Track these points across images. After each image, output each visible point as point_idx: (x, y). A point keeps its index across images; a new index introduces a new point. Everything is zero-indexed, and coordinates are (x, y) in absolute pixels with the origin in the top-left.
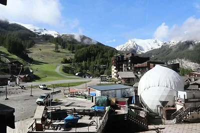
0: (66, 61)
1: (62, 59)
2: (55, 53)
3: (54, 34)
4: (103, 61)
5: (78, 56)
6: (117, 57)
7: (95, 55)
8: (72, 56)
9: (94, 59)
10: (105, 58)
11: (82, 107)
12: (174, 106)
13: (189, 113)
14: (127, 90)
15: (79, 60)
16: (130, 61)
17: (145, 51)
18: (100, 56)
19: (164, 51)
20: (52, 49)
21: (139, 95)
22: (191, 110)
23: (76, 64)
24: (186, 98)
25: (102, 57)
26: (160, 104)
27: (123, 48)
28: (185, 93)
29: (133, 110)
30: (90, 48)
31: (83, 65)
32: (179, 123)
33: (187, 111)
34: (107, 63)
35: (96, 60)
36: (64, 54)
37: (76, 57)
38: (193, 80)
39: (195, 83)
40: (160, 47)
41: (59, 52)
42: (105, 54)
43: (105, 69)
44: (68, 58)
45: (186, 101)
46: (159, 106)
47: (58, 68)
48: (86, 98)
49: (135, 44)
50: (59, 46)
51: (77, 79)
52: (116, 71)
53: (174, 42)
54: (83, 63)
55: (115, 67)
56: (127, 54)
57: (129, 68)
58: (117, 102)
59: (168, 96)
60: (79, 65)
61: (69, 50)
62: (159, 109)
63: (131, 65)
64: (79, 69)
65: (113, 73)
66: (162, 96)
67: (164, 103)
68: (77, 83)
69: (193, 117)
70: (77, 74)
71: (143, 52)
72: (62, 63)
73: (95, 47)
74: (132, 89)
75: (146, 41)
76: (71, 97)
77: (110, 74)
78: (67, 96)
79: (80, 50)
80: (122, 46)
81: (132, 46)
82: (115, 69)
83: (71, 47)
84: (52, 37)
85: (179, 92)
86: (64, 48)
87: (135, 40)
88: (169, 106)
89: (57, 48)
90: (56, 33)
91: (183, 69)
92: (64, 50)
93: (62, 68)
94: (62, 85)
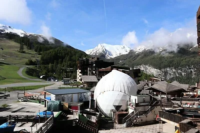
0: (31, 63)
1: (26, 60)
2: (19, 53)
3: (20, 33)
4: (70, 64)
5: (45, 58)
6: (82, 60)
7: (63, 58)
8: (38, 58)
9: (62, 61)
10: (73, 61)
11: (32, 112)
12: (127, 110)
13: (139, 117)
14: (85, 94)
15: (45, 62)
16: (94, 65)
17: (114, 56)
18: (68, 59)
19: (131, 57)
20: (16, 49)
21: (95, 99)
22: (141, 114)
23: (42, 66)
24: (137, 102)
25: (70, 60)
26: (114, 108)
27: (93, 52)
28: (136, 97)
29: (85, 115)
30: (58, 51)
31: (50, 68)
32: (129, 127)
33: (137, 115)
34: (74, 67)
35: (64, 63)
36: (30, 56)
37: (42, 58)
38: (150, 84)
39: (151, 88)
40: (128, 53)
41: (24, 52)
42: (73, 57)
43: (72, 72)
44: (34, 60)
45: (137, 105)
46: (112, 110)
47: (21, 70)
48: (40, 103)
49: (104, 48)
50: (25, 47)
51: (40, 82)
52: (81, 74)
53: (140, 49)
54: (50, 65)
55: (80, 71)
56: (93, 58)
57: (94, 72)
58: (70, 107)
59: (122, 100)
60: (45, 67)
61: (36, 51)
62: (112, 113)
63: (96, 69)
64: (44, 71)
65: (78, 76)
66: (116, 100)
67: (118, 107)
68: (37, 86)
69: (142, 120)
70: (41, 77)
71: (112, 57)
72: (27, 64)
73: (64, 50)
74: (89, 94)
75: (115, 47)
76: (24, 101)
77: (75, 77)
78: (20, 100)
79: (48, 52)
80: (92, 50)
81: (101, 51)
82: (80, 73)
83: (38, 48)
84: (18, 36)
85: (131, 96)
86: (30, 49)
87: (104, 45)
88: (122, 111)
89: (22, 48)
90: (23, 32)
91: (146, 74)
92: (30, 51)
93: (25, 70)
94: (20, 89)
